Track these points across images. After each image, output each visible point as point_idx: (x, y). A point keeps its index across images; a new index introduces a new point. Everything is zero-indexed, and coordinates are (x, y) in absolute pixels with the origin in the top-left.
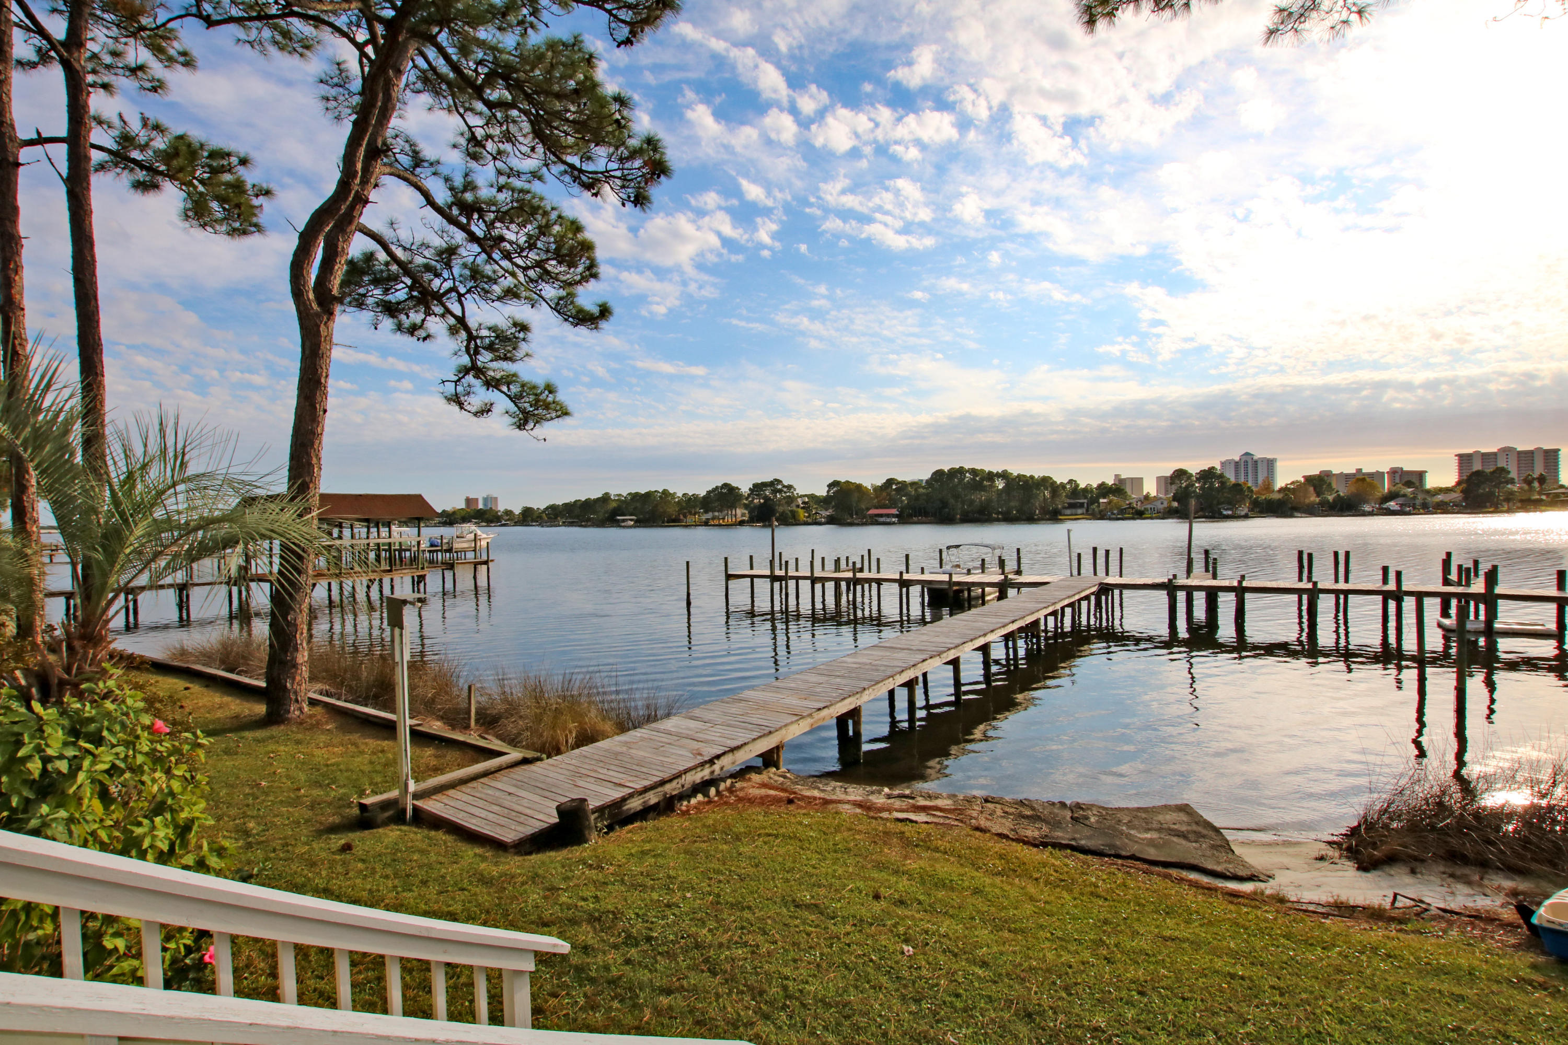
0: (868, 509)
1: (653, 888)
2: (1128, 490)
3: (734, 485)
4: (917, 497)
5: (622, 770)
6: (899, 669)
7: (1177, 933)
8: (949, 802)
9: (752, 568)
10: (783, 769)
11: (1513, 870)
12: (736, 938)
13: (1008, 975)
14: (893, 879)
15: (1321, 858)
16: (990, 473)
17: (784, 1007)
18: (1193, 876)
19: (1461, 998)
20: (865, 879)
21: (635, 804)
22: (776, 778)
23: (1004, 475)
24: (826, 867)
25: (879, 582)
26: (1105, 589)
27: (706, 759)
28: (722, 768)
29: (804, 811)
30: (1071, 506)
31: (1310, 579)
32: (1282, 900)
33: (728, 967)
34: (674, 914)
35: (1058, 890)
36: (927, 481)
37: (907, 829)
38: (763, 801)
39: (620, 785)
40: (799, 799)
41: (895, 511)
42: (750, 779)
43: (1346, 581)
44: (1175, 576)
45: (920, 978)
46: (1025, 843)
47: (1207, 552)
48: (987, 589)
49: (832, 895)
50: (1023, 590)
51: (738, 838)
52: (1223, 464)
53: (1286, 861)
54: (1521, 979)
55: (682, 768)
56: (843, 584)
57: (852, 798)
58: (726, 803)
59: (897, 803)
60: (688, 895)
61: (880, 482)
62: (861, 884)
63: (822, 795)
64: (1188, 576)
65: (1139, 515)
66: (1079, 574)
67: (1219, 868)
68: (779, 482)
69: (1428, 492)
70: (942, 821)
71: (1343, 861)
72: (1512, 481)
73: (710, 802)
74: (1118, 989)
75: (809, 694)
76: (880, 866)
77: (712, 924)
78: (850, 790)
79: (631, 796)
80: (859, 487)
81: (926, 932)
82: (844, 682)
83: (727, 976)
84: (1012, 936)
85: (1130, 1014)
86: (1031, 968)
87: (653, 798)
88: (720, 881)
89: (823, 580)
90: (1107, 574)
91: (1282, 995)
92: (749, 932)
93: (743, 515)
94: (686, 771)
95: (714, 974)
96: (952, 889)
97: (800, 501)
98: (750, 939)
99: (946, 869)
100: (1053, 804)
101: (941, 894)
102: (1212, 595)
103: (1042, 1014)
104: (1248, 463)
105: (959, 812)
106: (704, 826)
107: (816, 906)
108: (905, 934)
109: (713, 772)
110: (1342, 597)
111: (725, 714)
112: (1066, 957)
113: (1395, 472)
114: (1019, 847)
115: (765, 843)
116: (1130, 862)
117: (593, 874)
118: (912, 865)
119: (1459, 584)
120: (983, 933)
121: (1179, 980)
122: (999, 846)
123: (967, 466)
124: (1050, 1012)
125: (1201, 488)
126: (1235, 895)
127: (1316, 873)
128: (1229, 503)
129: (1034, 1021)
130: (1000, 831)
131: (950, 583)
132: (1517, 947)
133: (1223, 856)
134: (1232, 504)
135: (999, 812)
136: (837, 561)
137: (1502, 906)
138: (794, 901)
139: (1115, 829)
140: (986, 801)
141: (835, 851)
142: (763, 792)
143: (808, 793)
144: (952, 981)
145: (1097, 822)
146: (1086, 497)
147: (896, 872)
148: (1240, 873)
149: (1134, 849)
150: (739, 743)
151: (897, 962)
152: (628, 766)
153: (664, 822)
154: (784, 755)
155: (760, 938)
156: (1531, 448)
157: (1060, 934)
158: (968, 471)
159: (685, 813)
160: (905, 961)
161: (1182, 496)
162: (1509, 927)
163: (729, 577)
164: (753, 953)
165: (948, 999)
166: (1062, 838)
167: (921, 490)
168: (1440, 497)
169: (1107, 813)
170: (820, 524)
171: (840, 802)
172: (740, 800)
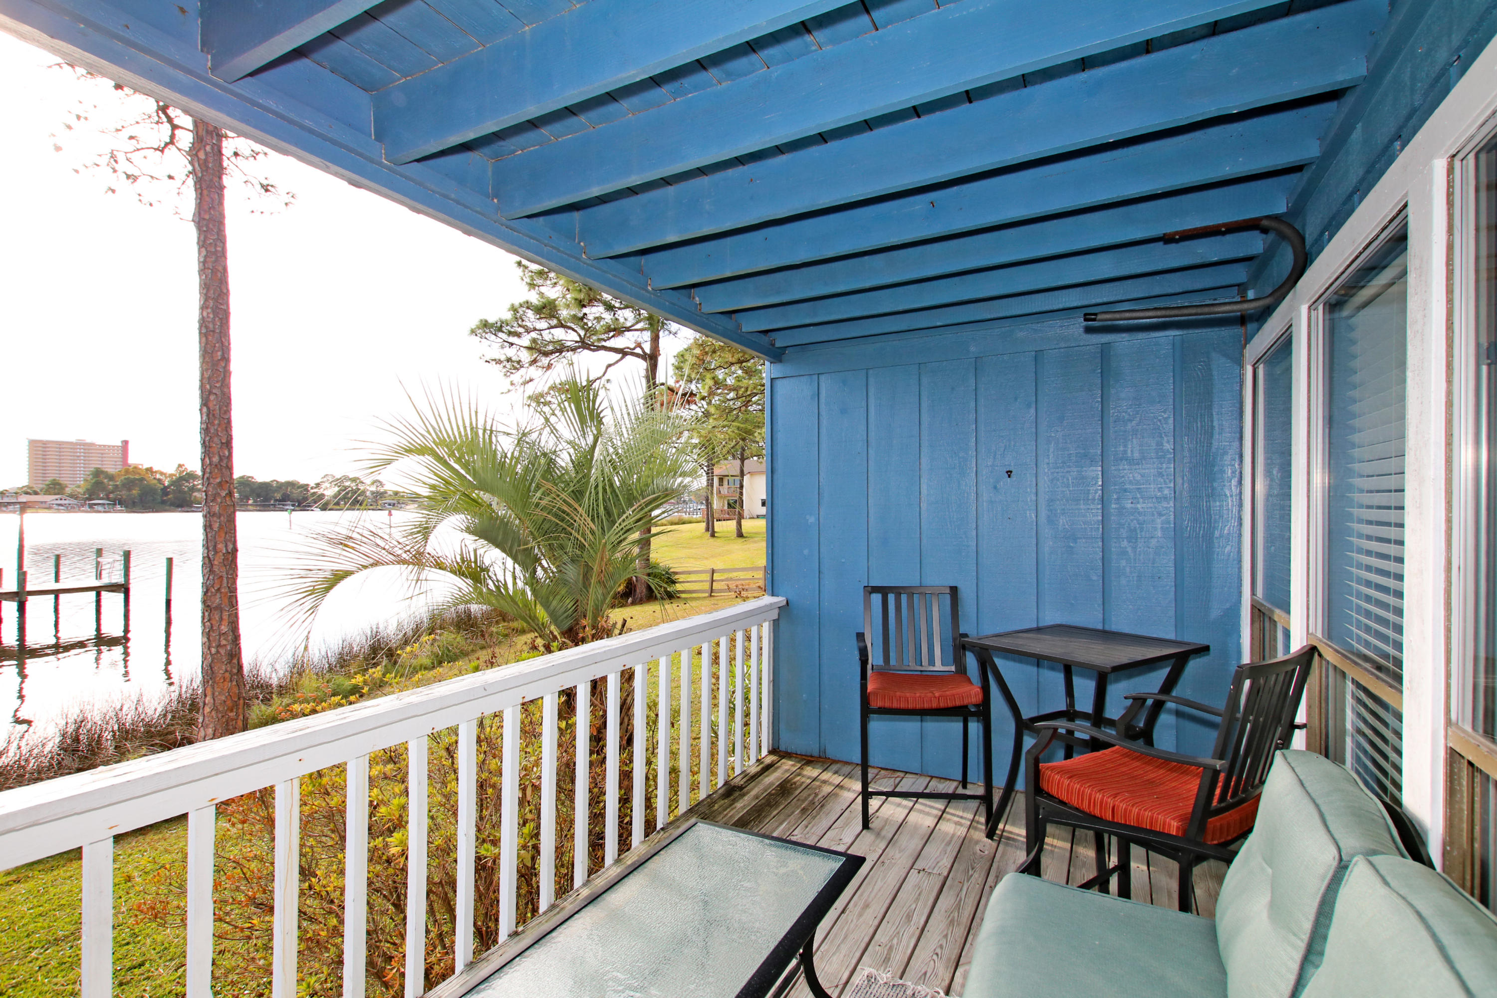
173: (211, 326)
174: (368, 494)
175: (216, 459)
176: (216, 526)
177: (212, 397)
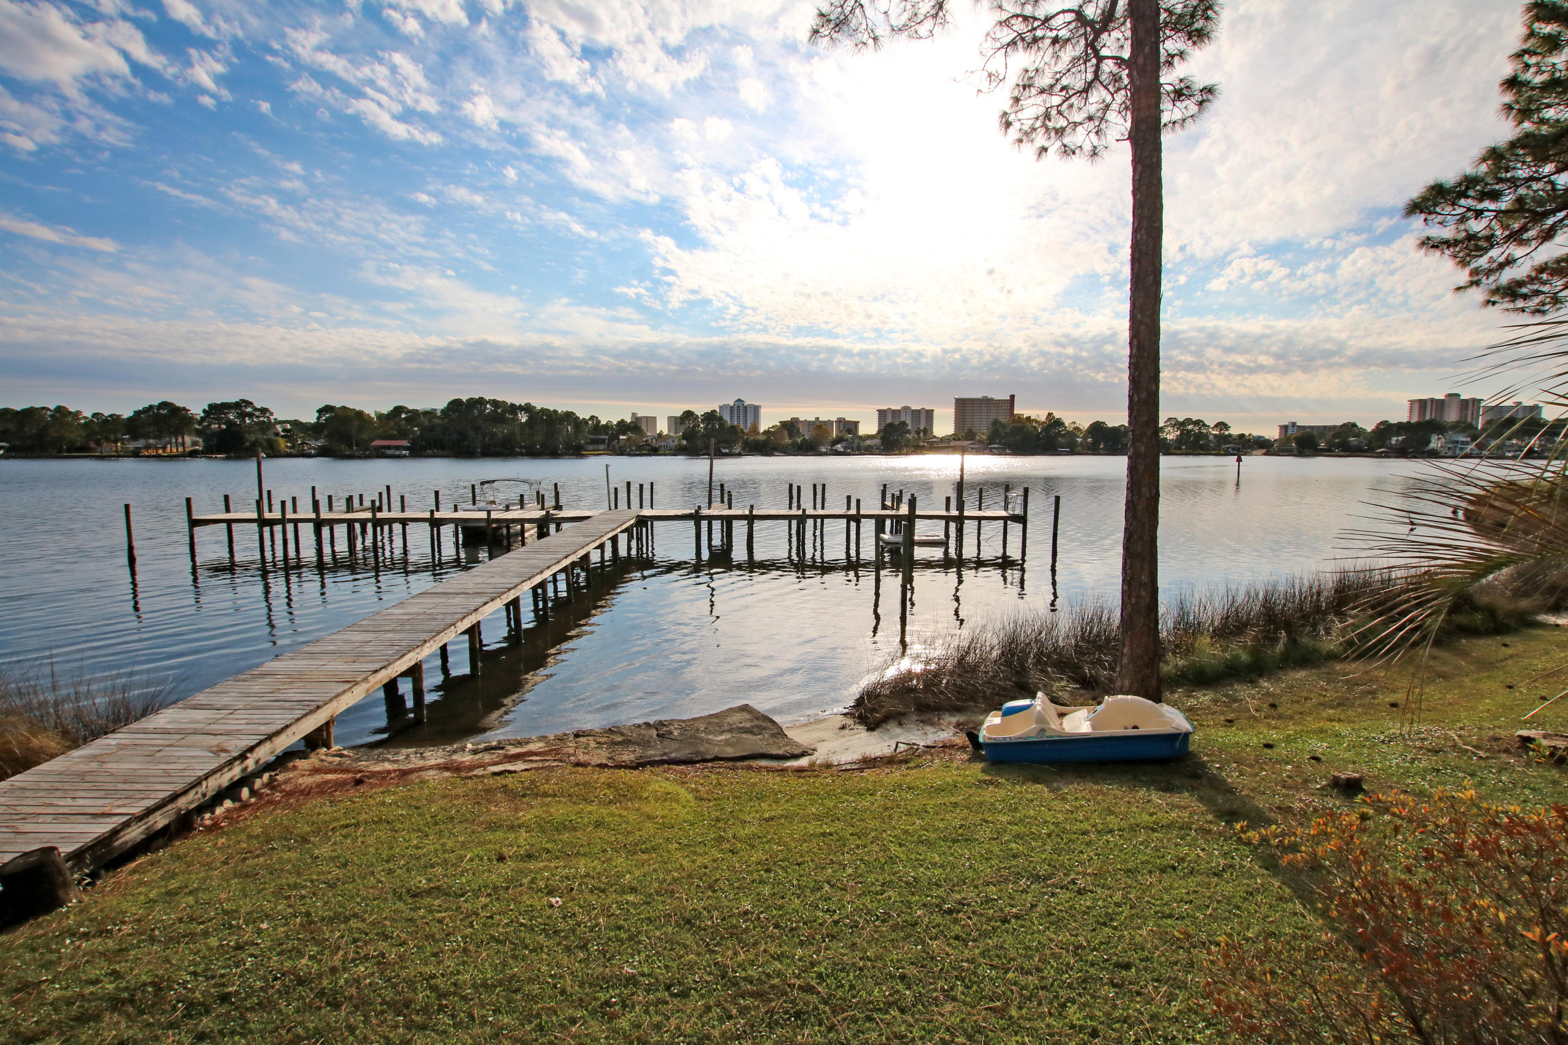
0: (373, 440)
1: (206, 934)
2: (644, 427)
3: (179, 404)
4: (432, 429)
5: (101, 794)
6: (460, 616)
7: (773, 813)
8: (541, 744)
9: (228, 510)
10: (335, 748)
11: (956, 709)
12: (351, 955)
13: (658, 893)
14: (511, 836)
15: (843, 727)
16: (513, 405)
17: (441, 1008)
18: (764, 763)
19: (955, 805)
20: (482, 844)
21: (135, 834)
22: (330, 759)
23: (528, 408)
24: (431, 845)
25: (404, 522)
26: (642, 521)
27: (235, 754)
28: (257, 762)
29: (382, 789)
30: (594, 442)
31: (799, 507)
32: (828, 766)
33: (354, 991)
34: (251, 955)
35: (667, 803)
36: (443, 411)
37: (509, 781)
38: (321, 789)
39: (104, 815)
40: (369, 778)
41: (405, 443)
42: (295, 768)
43: (823, 508)
44: (699, 507)
45: (579, 924)
46: (626, 767)
47: (722, 486)
48: (527, 526)
49: (451, 871)
50: (565, 526)
51: (304, 840)
52: (721, 407)
53: (820, 735)
54: (980, 781)
55: (201, 773)
56: (357, 526)
57: (433, 762)
58: (270, 802)
59: (487, 757)
60: (264, 926)
61: (386, 409)
62: (479, 851)
63: (396, 766)
64: (709, 508)
65: (654, 451)
66: (616, 507)
67: (780, 752)
68: (249, 403)
69: (860, 437)
70: (541, 765)
71: (857, 726)
72: (909, 432)
73: (245, 806)
74: (750, 873)
75: (358, 657)
76: (493, 826)
77: (313, 950)
78: (426, 754)
79: (126, 825)
80: (360, 414)
81: (568, 878)
82: (398, 636)
83: (355, 1002)
84: (645, 856)
85: (767, 890)
86: (675, 880)
87: (160, 821)
88: (303, 897)
89: (331, 523)
90: (641, 507)
91: (859, 838)
92: (366, 943)
93: (195, 443)
94: (207, 777)
95: (336, 1006)
96: (575, 829)
97: (279, 428)
98: (371, 950)
99: (560, 811)
100: (639, 726)
101: (565, 836)
102: (728, 521)
103: (699, 916)
104: (740, 408)
105: (555, 750)
106: (250, 837)
107: (438, 888)
108: (547, 886)
109: (245, 769)
110: (819, 521)
111: (247, 695)
112: (700, 861)
113: (840, 421)
114: (621, 772)
115: (345, 837)
116: (716, 764)
117: (96, 943)
118: (526, 816)
119: (892, 508)
120: (620, 861)
121: (788, 850)
122: (605, 776)
123: (487, 397)
124: (705, 913)
125: (705, 428)
126: (800, 770)
127: (843, 740)
128: (726, 442)
129: (693, 925)
130: (599, 762)
131: (489, 520)
132: (970, 760)
133: (782, 742)
134: (729, 444)
135: (593, 744)
136: (350, 500)
137: (954, 735)
138: (408, 891)
139: (697, 738)
140: (577, 736)
141: (436, 824)
142: (318, 778)
143: (378, 768)
144: (609, 917)
145: (680, 734)
146: (606, 434)
147: (512, 828)
148: (796, 752)
149: (716, 751)
150: (279, 727)
151: (549, 917)
152: (110, 786)
153: (181, 846)
154: (334, 731)
155: (383, 945)
156: (919, 408)
157: (686, 842)
158: (489, 402)
159: (215, 827)
160: (556, 913)
161: (690, 435)
162: (963, 748)
163: (194, 523)
164: (379, 963)
165: (612, 934)
166: (655, 755)
167: (436, 421)
168: (868, 442)
169: (689, 726)
170: (309, 456)
171: (421, 769)
172: (289, 794)
173: (1144, 248)
174: (1211, 437)
175: (1144, 395)
176: (1141, 468)
177: (1142, 328)
